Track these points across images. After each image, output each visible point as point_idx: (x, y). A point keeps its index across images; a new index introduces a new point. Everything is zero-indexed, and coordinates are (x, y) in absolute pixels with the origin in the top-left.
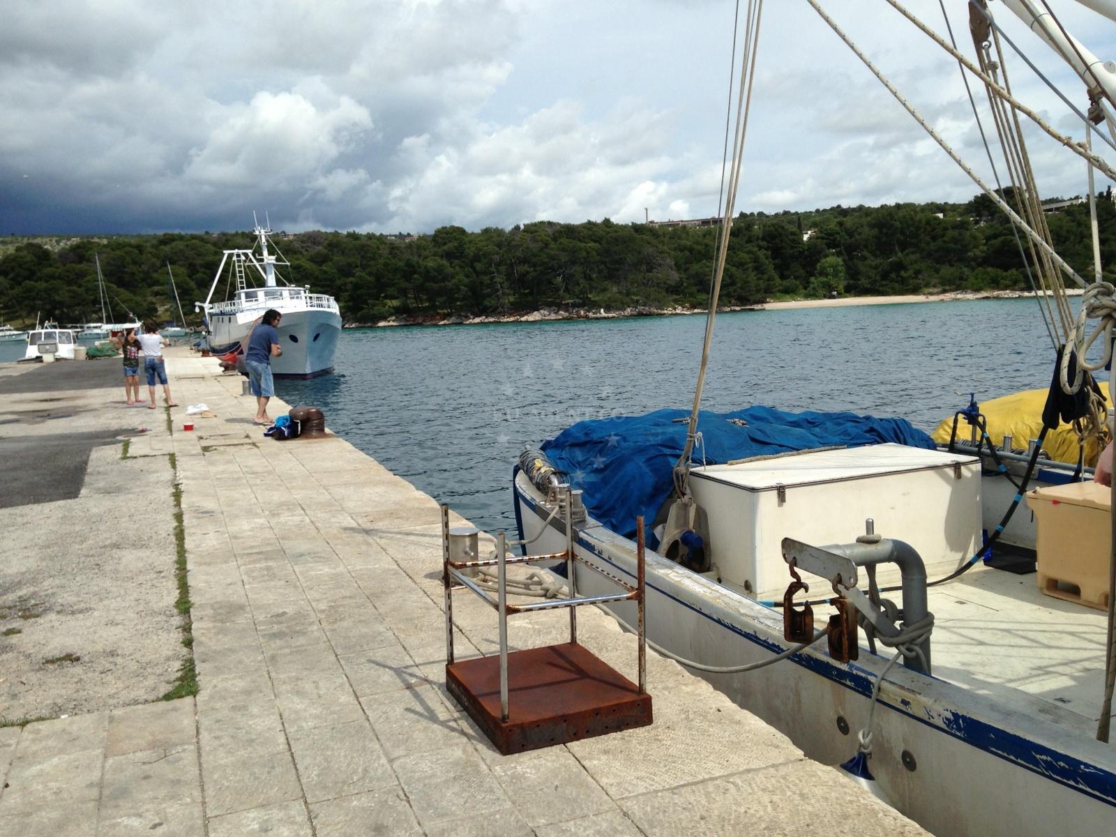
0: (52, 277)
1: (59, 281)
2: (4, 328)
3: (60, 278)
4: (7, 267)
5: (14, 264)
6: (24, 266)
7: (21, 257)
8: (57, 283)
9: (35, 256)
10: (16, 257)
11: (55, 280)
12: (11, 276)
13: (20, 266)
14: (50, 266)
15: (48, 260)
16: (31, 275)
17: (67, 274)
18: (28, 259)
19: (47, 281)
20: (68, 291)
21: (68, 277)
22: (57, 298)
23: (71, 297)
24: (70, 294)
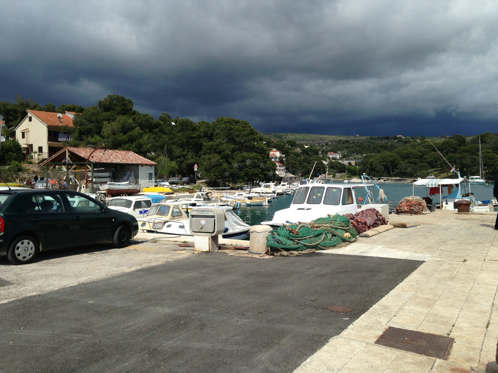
0: (464, 151)
1: (467, 153)
2: (431, 177)
3: (467, 151)
4: (443, 147)
5: (447, 145)
6: (451, 146)
7: (451, 142)
8: (465, 154)
9: (458, 141)
10: (448, 142)
11: (465, 152)
12: (444, 151)
13: (450, 146)
14: (465, 146)
15: (464, 143)
16: (455, 151)
17: (471, 149)
18: (454, 142)
19: (460, 153)
20: (471, 158)
21: (472, 151)
22: (464, 162)
23: (472, 161)
24: (472, 160)
